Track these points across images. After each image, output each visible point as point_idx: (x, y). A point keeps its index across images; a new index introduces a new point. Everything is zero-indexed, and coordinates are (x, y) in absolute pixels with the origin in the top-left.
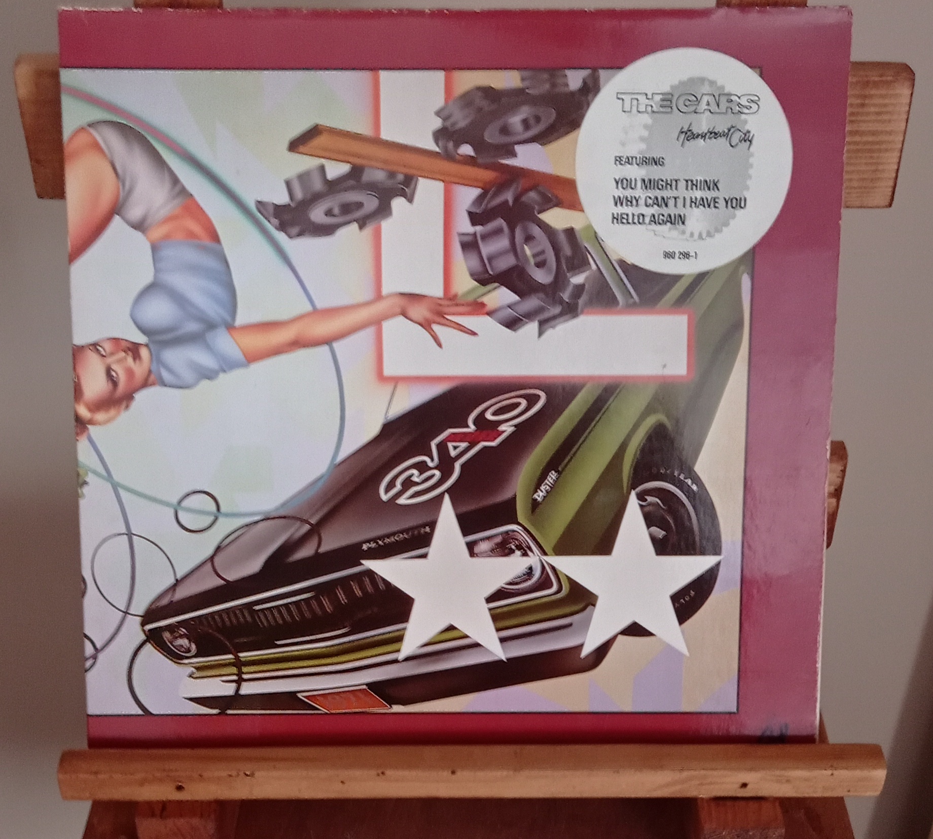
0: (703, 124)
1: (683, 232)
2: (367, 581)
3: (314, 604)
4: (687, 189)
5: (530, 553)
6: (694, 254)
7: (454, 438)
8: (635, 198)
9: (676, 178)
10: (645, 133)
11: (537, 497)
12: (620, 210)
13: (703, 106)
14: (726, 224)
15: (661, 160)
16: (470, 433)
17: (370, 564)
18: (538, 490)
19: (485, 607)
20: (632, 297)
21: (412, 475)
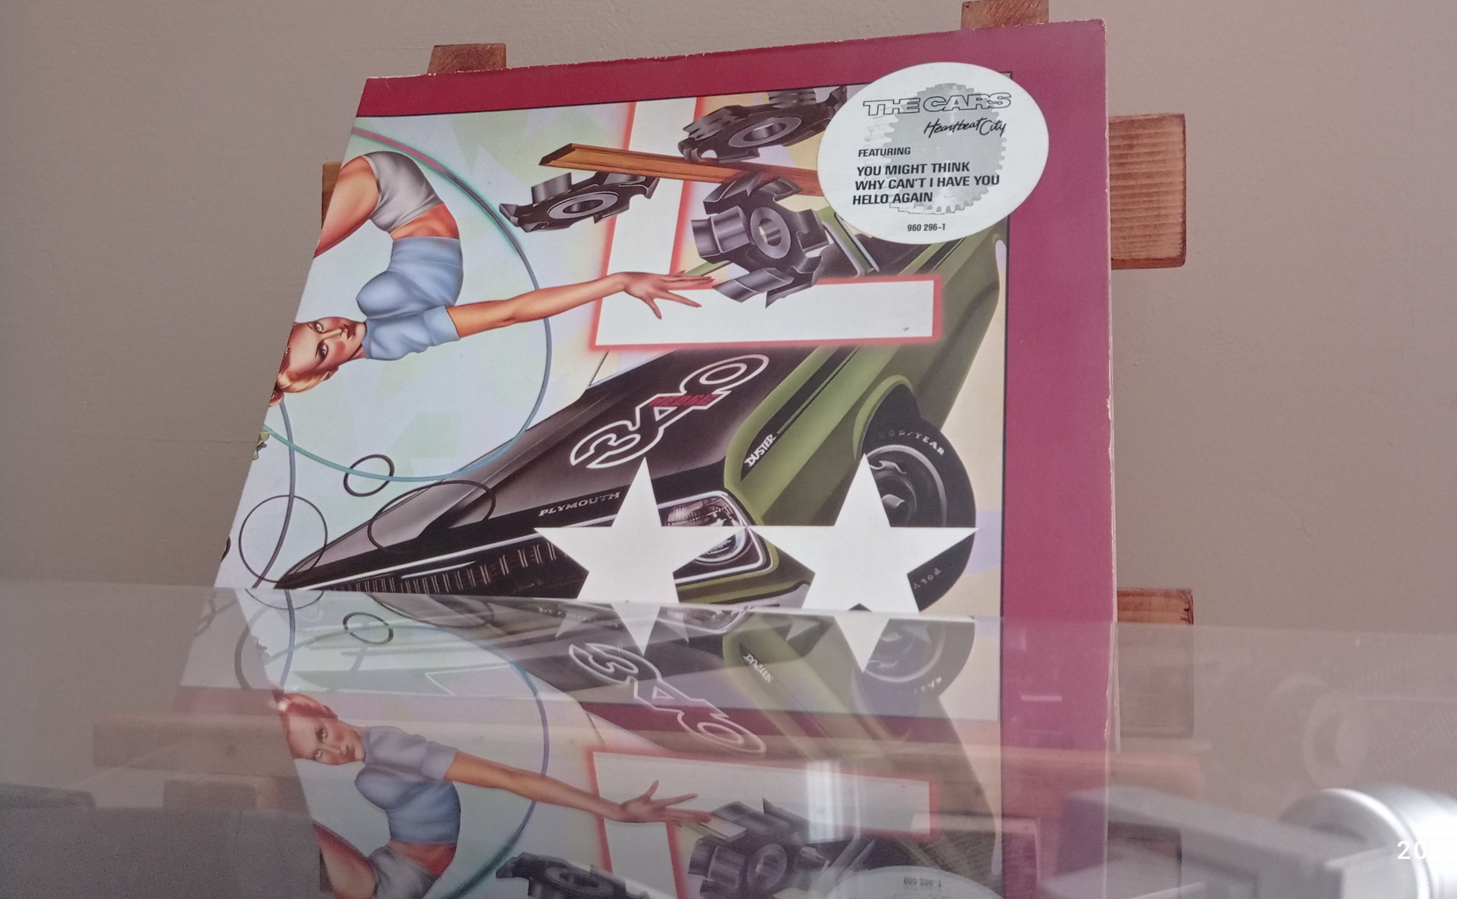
0: (951, 118)
1: (930, 208)
2: (537, 550)
3: (471, 575)
4: (934, 171)
5: (733, 521)
6: (942, 226)
7: (660, 402)
8: (879, 182)
9: (923, 163)
10: (892, 130)
11: (750, 462)
12: (861, 192)
13: (952, 104)
14: (979, 199)
15: (908, 150)
16: (681, 397)
17: (543, 532)
18: (752, 455)
19: (672, 582)
20: (872, 267)
21: (610, 439)
